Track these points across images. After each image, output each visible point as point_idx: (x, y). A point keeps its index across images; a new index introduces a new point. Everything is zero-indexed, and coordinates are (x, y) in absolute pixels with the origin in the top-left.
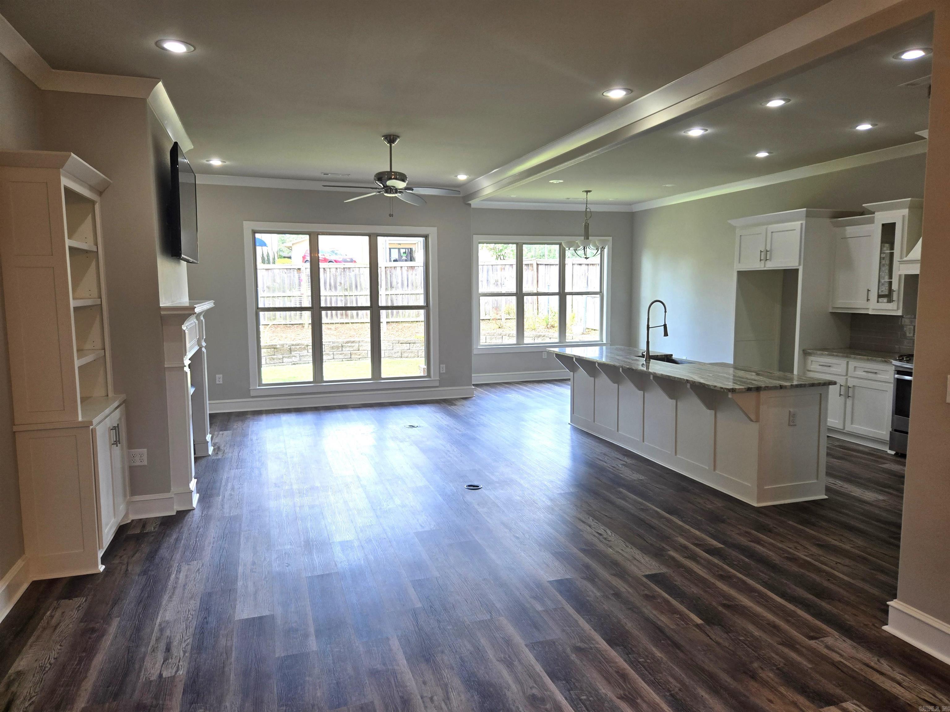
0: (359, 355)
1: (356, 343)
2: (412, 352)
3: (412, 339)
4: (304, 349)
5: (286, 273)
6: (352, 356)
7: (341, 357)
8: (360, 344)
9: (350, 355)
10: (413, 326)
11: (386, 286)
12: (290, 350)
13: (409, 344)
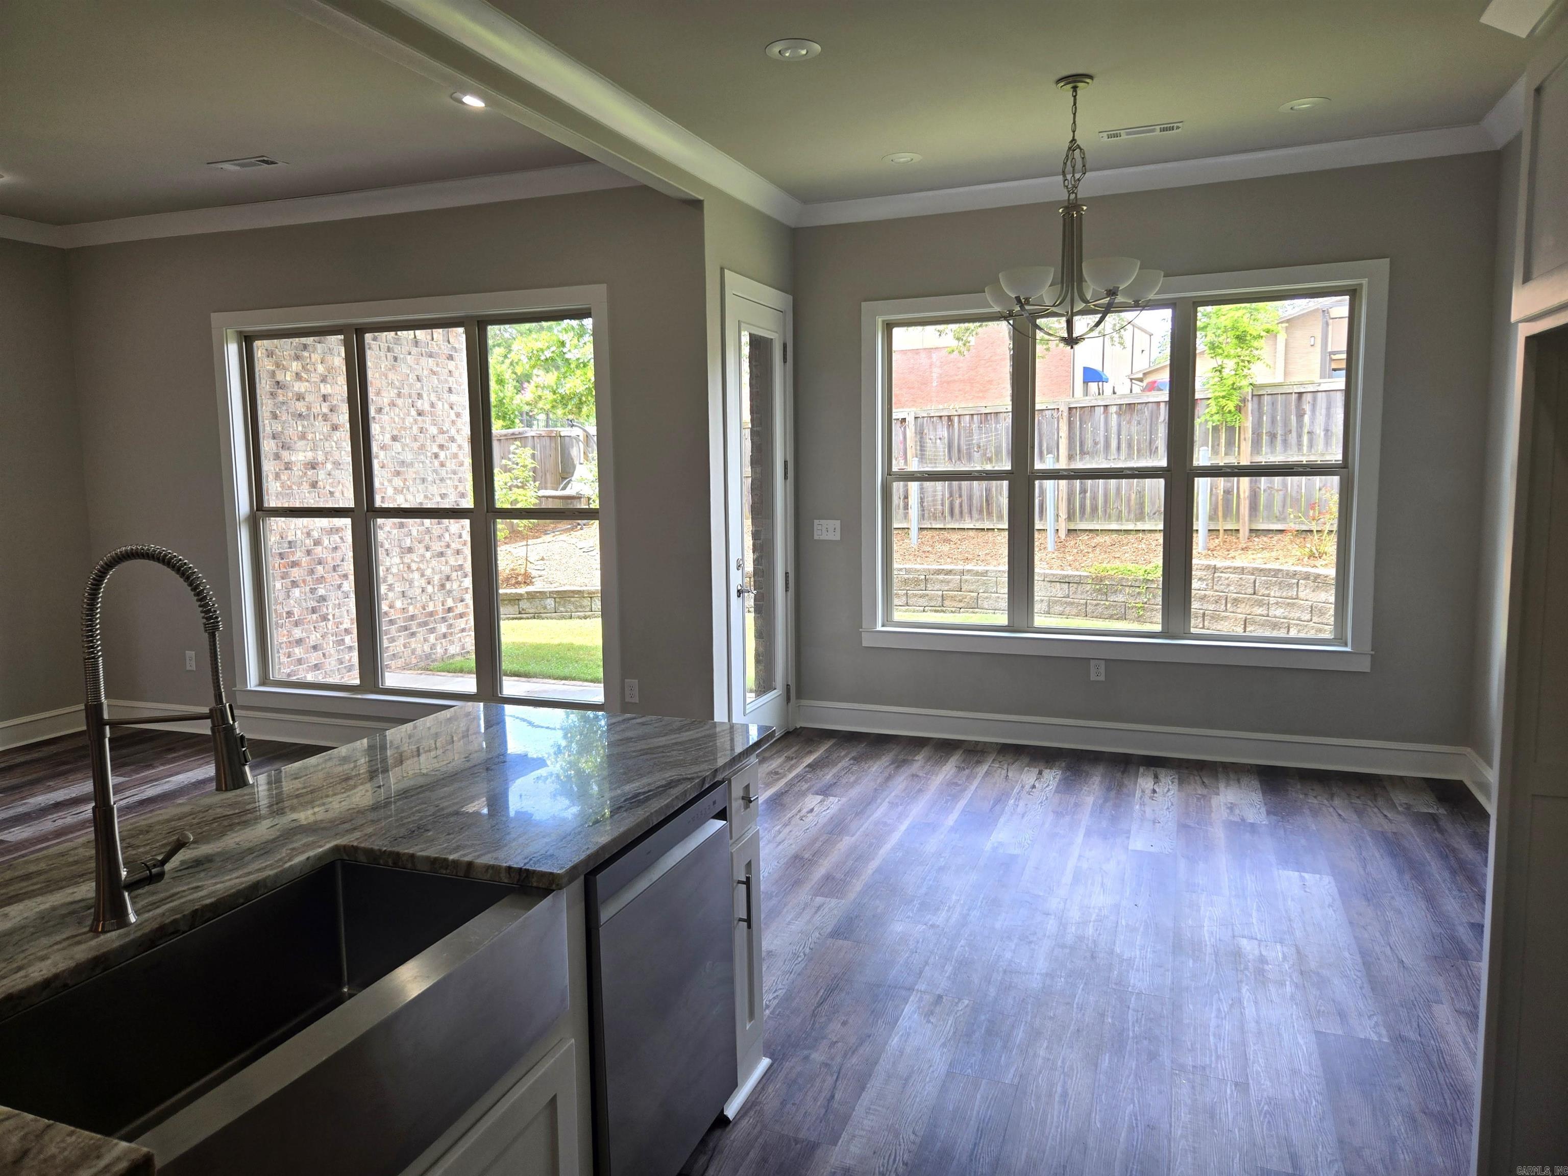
0: (960, 601)
1: (955, 574)
2: (1072, 603)
6: (946, 603)
7: (923, 602)
8: (964, 577)
9: (940, 599)
13: (1067, 584)
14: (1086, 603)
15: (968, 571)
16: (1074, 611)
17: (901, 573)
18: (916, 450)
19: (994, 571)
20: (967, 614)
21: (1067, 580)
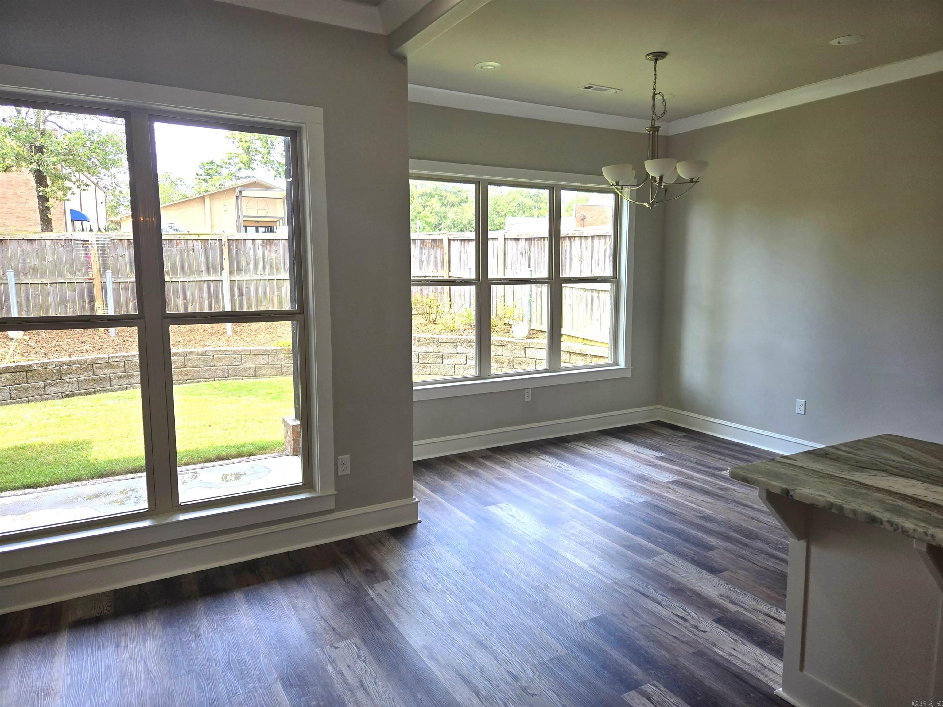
0: (186, 375)
1: (180, 356)
3: (272, 347)
4: (87, 369)
5: (63, 246)
8: (187, 357)
10: (274, 326)
11: (230, 267)
12: (60, 374)
13: (267, 356)
14: (282, 366)
15: (190, 353)
16: (274, 372)
17: (135, 359)
18: (99, 264)
19: (210, 351)
20: (192, 385)
21: (267, 353)
